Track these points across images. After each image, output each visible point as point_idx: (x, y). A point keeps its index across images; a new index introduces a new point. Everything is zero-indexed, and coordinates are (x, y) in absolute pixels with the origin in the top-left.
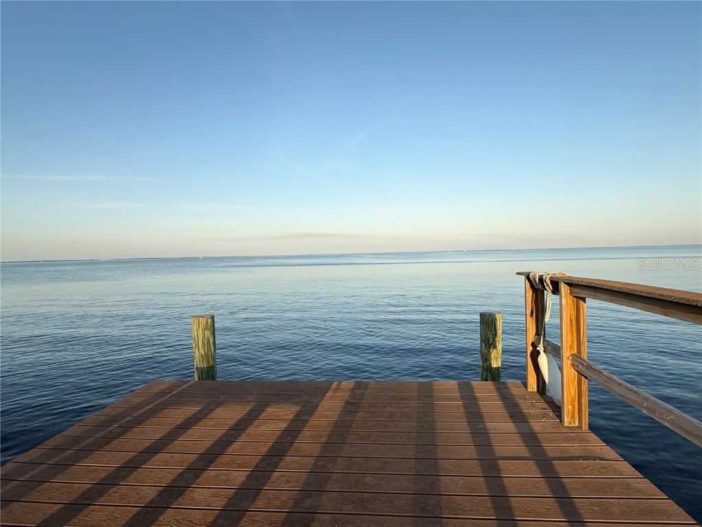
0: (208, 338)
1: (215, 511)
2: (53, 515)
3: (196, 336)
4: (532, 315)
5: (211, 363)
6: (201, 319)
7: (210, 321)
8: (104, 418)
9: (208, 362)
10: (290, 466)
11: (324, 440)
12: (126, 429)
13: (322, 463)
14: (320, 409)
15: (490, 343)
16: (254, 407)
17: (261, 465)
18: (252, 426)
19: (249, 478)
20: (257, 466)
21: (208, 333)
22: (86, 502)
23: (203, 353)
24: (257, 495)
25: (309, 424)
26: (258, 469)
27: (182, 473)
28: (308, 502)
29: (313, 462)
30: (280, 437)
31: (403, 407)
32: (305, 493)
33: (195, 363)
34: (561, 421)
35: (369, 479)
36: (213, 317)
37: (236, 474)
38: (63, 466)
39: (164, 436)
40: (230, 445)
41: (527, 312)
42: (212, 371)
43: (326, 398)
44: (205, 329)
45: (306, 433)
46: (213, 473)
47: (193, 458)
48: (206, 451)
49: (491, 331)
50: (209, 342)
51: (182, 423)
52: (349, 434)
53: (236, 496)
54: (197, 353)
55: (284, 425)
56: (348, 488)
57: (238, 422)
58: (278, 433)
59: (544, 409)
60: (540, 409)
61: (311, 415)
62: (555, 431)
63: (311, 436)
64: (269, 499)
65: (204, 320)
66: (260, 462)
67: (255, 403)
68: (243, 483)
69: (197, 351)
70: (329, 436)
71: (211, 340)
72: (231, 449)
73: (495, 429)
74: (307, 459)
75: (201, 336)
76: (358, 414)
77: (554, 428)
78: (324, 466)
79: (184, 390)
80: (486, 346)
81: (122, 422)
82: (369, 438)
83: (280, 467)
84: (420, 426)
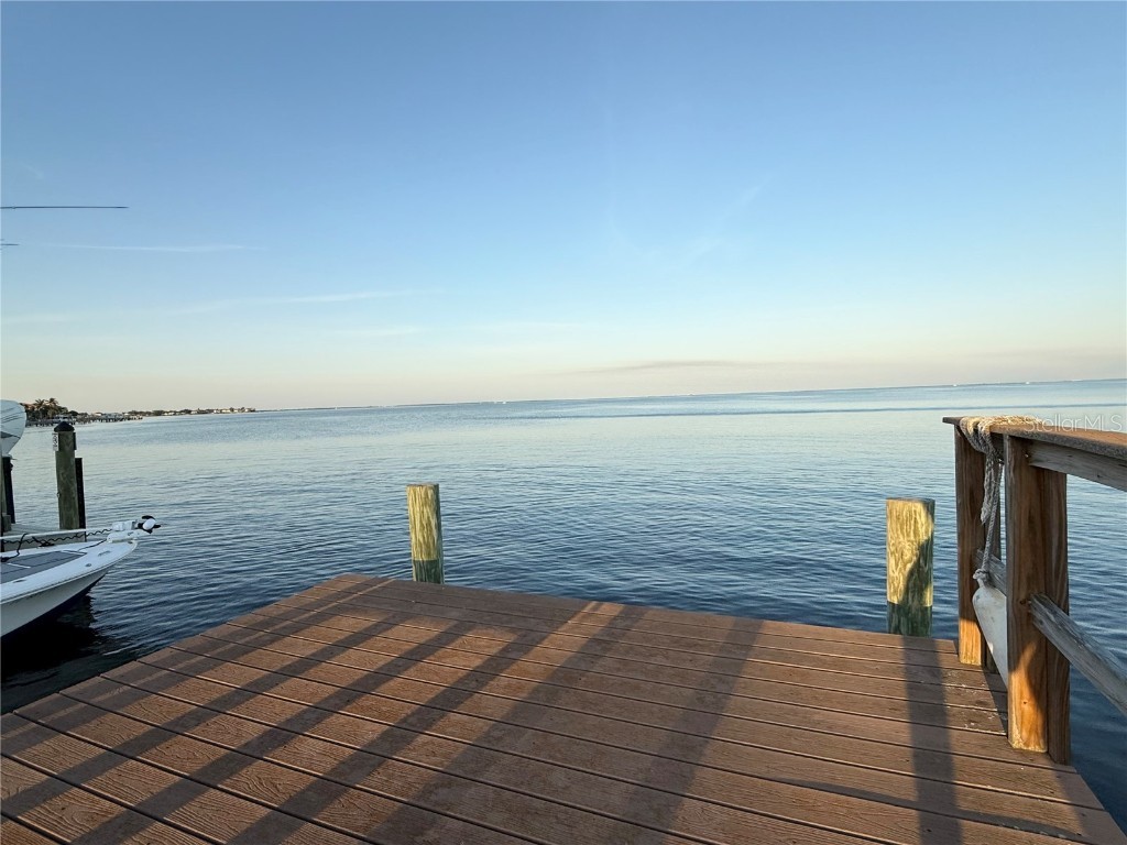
0: (429, 518)
1: (312, 778)
2: (137, 738)
5: (434, 557)
6: (418, 488)
7: (430, 492)
8: (261, 618)
9: (429, 555)
10: (450, 729)
11: (523, 695)
12: (277, 637)
13: (496, 734)
14: (546, 643)
16: (450, 628)
17: (410, 720)
18: (432, 658)
19: (384, 736)
20: (404, 720)
21: (428, 511)
22: (177, 729)
23: (421, 540)
24: (380, 765)
25: (514, 667)
26: (404, 726)
27: (305, 712)
28: (443, 792)
29: (486, 729)
30: (460, 680)
31: (684, 660)
32: (448, 777)
34: (1007, 736)
35: (559, 778)
36: (436, 488)
37: (369, 726)
38: (183, 675)
39: (313, 655)
40: (388, 680)
42: (436, 567)
43: (564, 628)
44: (425, 504)
45: (503, 679)
46: (342, 719)
47: (331, 690)
48: (353, 684)
49: (908, 535)
50: (429, 524)
51: (346, 638)
52: (567, 692)
53: (352, 760)
54: (413, 540)
55: (478, 662)
56: (516, 785)
57: (418, 647)
58: (461, 674)
59: (980, 703)
60: (971, 703)
61: (527, 652)
62: (983, 753)
63: (509, 686)
64: (391, 776)
65: (423, 491)
66: (413, 714)
67: (456, 622)
68: (372, 743)
69: (413, 536)
70: (536, 690)
71: (433, 522)
72: (384, 689)
73: (846, 727)
74: (481, 723)
75: (419, 515)
76: (601, 662)
77: (984, 747)
78: (499, 739)
79: (375, 590)
81: (277, 627)
82: (596, 705)
83: (434, 727)
84: (698, 699)
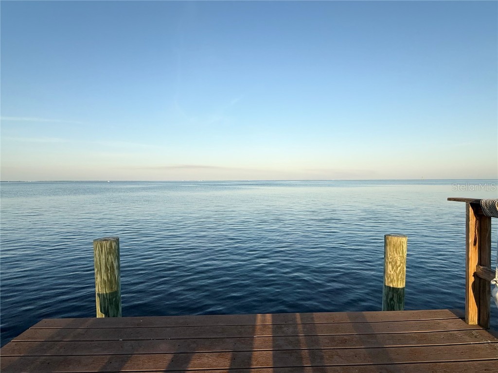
0: (112, 262)
3: (98, 260)
4: (475, 244)
5: (115, 289)
6: (105, 242)
7: (114, 244)
9: (112, 288)
15: (398, 264)
21: (111, 258)
23: (106, 278)
33: (97, 289)
36: (118, 239)
41: (470, 241)
42: (116, 297)
44: (109, 253)
49: (399, 254)
54: (99, 279)
65: (108, 244)
69: (99, 277)
71: (115, 264)
75: (104, 261)
80: (393, 268)
